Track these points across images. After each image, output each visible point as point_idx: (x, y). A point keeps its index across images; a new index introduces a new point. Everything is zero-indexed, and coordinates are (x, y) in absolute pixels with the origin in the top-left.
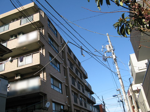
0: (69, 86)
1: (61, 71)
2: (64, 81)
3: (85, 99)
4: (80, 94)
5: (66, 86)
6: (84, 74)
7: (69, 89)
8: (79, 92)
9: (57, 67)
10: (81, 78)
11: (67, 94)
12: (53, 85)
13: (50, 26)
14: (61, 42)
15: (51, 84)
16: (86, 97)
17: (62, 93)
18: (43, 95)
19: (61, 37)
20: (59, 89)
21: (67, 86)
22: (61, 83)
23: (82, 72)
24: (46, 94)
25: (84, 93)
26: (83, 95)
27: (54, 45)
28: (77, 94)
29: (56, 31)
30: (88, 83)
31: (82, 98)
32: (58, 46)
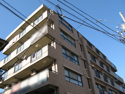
0: (91, 78)
1: (80, 64)
2: (84, 74)
3: (117, 92)
4: (108, 87)
5: (88, 79)
6: (112, 67)
7: (92, 81)
8: (106, 84)
9: (74, 60)
10: (108, 70)
11: (90, 87)
12: (69, 77)
13: (62, 22)
14: (79, 37)
15: (66, 76)
16: (118, 90)
17: (83, 86)
18: (54, 88)
19: (78, 32)
20: (79, 81)
21: (90, 79)
22: (81, 76)
23: (110, 65)
24: (58, 87)
25: (114, 86)
26: (113, 88)
27: (69, 39)
28: (105, 87)
29: (71, 27)
30: (118, 76)
31: (113, 92)
32: (74, 40)
